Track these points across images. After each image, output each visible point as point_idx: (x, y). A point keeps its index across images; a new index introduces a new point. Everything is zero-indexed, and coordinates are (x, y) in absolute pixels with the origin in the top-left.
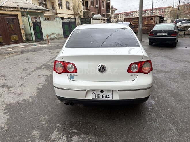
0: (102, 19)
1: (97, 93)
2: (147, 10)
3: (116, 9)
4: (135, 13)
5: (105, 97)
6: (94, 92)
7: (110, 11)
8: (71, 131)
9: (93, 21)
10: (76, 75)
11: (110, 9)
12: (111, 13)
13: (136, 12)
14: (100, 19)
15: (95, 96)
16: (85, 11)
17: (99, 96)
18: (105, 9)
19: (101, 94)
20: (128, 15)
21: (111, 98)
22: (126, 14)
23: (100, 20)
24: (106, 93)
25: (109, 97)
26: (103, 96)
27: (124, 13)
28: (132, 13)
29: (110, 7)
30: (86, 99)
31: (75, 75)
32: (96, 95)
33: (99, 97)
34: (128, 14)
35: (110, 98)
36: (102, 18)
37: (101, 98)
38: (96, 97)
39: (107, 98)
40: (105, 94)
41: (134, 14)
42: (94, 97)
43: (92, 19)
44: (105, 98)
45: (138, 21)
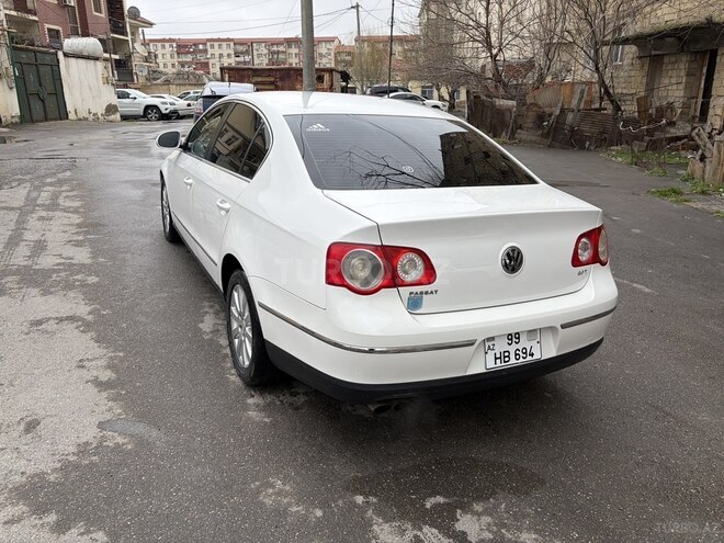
0: (106, 60)
1: (501, 346)
2: (260, 41)
3: (151, 24)
4: (212, 46)
5: (522, 355)
6: (490, 343)
7: (124, 27)
8: (428, 506)
9: (67, 66)
10: (432, 292)
11: (127, 20)
12: (129, 38)
13: (216, 44)
14: (97, 59)
15: (496, 359)
16: (13, 13)
17: (505, 356)
18: (103, 15)
19: (512, 349)
20: (188, 52)
21: (537, 356)
22: (178, 46)
23: (98, 63)
24: (524, 343)
25: (532, 355)
26: (516, 355)
27: (171, 40)
28: (201, 47)
29: (126, 13)
30: (468, 374)
31: (427, 293)
32: (498, 356)
33: (507, 359)
34: (186, 46)
35: (535, 357)
36: (107, 55)
37: (513, 361)
38: (498, 361)
39: (529, 358)
40: (520, 346)
41: (210, 51)
42: (491, 364)
43: (66, 55)
44: (521, 360)
45: (272, 79)
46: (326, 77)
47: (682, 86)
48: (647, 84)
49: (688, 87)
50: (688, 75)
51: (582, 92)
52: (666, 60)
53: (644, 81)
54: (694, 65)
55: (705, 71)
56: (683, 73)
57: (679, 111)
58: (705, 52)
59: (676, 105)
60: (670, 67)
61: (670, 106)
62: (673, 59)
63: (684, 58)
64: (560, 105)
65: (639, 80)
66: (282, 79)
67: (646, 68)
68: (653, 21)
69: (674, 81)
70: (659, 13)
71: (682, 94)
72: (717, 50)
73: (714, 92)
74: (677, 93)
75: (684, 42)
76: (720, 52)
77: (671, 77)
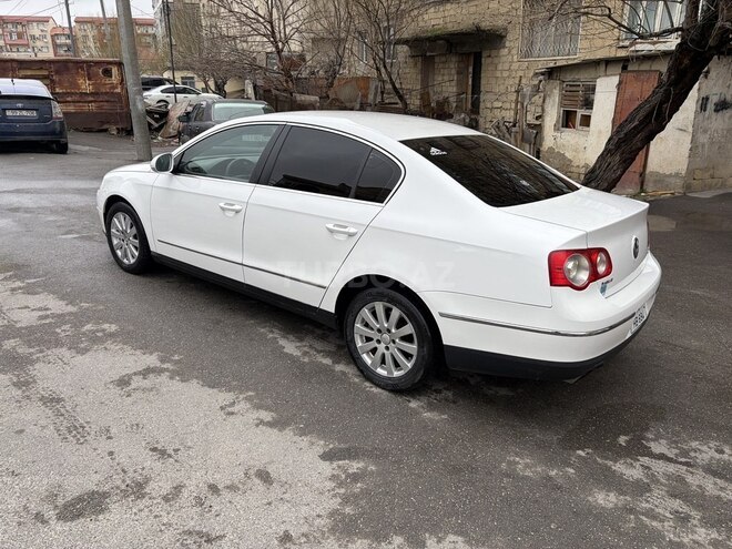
5: (641, 318)
10: (611, 281)
44: (641, 322)
45: (46, 73)
46: (115, 70)
47: (454, 83)
48: (422, 80)
49: (459, 83)
50: (458, 73)
51: (376, 88)
52: (437, 60)
53: (419, 77)
54: (462, 65)
55: (471, 70)
56: (453, 71)
57: (455, 105)
58: (469, 54)
59: (451, 99)
60: (441, 65)
61: (446, 100)
62: (443, 59)
63: (454, 59)
64: (359, 100)
65: (414, 76)
66: (57, 72)
67: (419, 65)
68: (421, 24)
69: (446, 78)
70: (426, 17)
71: (455, 89)
72: (481, 53)
73: (482, 89)
74: (450, 89)
75: (451, 45)
76: (485, 54)
77: (443, 75)
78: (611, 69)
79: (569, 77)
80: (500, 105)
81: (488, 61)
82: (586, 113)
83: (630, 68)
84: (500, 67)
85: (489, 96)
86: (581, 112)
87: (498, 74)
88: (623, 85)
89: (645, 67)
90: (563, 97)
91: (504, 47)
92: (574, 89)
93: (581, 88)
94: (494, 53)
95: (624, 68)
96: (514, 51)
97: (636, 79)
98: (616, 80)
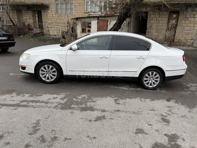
47: (32, 19)
50: (33, 16)
52: (23, 11)
53: (16, 17)
54: (33, 14)
56: (31, 16)
57: (33, 26)
58: (35, 11)
59: (31, 24)
60: (25, 14)
61: (29, 24)
62: (26, 12)
63: (30, 12)
73: (43, 21)
74: (31, 21)
75: (29, 8)
76: (42, 11)
77: (27, 17)
78: (95, 19)
79: (83, 20)
80: (51, 26)
81: (44, 13)
82: (89, 29)
83: (99, 19)
84: (49, 15)
85: (46, 24)
86: (87, 29)
87: (49, 17)
88: (99, 23)
89: (103, 19)
90: (82, 25)
91: (49, 10)
92: (85, 23)
93: (86, 23)
94: (46, 11)
95: (98, 19)
96: (53, 11)
97: (102, 21)
98: (97, 21)
